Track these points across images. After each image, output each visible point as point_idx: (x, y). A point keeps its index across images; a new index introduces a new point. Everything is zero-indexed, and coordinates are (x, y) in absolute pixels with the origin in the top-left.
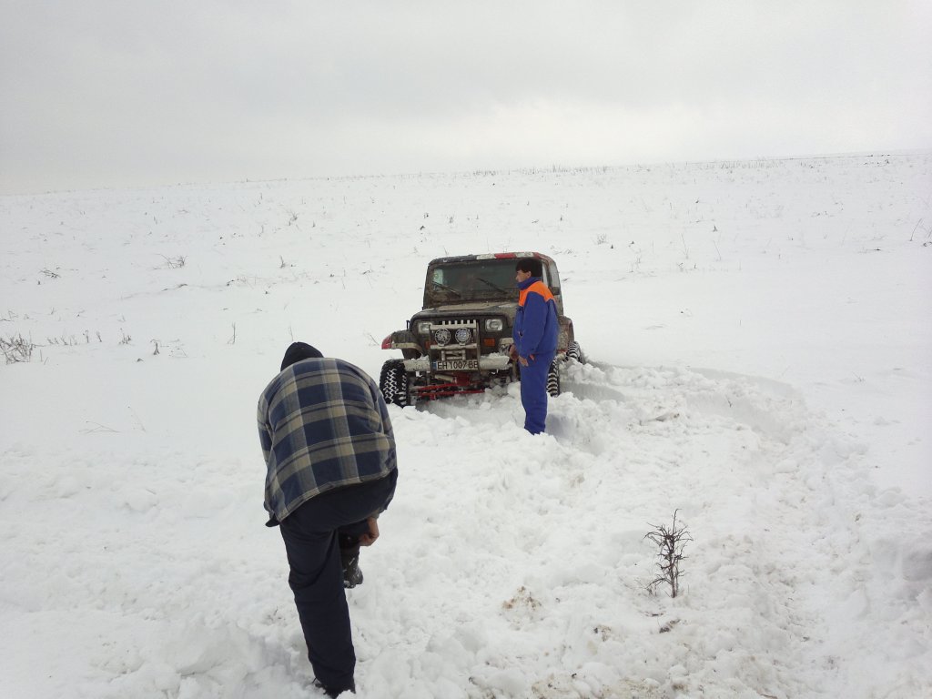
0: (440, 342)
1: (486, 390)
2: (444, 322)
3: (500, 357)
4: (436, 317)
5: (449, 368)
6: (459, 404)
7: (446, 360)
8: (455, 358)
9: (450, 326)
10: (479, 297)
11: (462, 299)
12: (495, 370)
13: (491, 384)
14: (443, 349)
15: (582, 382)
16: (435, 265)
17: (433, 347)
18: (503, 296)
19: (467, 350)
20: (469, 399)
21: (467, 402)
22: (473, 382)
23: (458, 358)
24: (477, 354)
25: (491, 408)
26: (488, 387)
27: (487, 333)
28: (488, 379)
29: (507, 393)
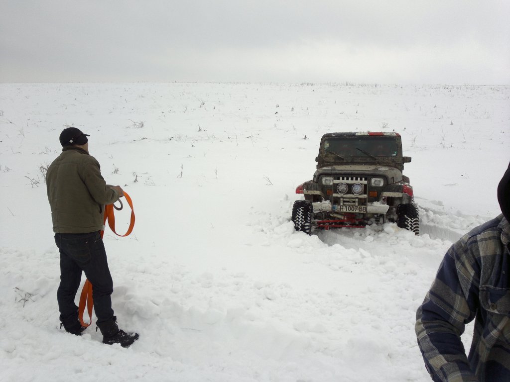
0: (340, 192)
1: (367, 226)
2: (341, 178)
3: (382, 205)
4: (336, 174)
5: (345, 210)
6: (346, 234)
7: (343, 205)
8: (350, 204)
9: (350, 181)
10: (356, 161)
11: (345, 161)
12: (377, 214)
13: (369, 222)
14: (342, 197)
15: (428, 224)
16: (327, 138)
17: (335, 195)
18: (373, 161)
19: (360, 199)
20: (354, 232)
21: (353, 234)
22: (357, 220)
23: (352, 204)
24: (365, 202)
25: (373, 240)
26: (367, 224)
27: (372, 187)
28: (368, 219)
29: (382, 230)
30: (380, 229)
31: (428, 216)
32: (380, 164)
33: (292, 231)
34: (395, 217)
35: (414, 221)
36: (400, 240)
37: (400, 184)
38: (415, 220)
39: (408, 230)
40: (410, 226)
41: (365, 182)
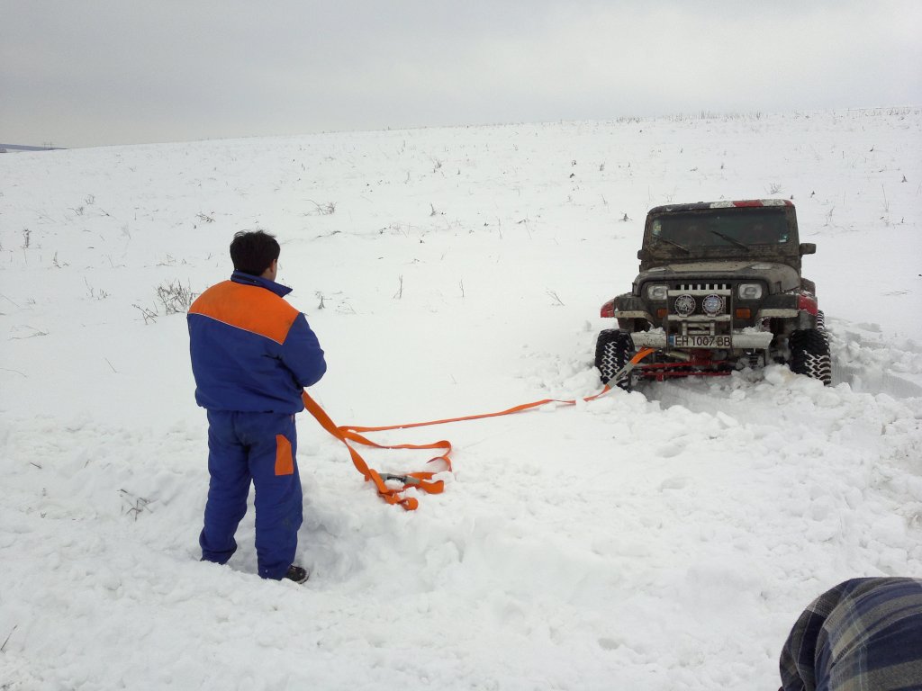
0: (681, 312)
1: (734, 372)
2: (683, 287)
3: (760, 333)
4: (674, 279)
5: (691, 345)
6: (694, 387)
7: (688, 334)
8: (700, 332)
9: (699, 292)
10: (712, 255)
11: (691, 256)
12: (751, 350)
13: (738, 365)
14: (684, 321)
15: (850, 365)
16: (656, 215)
17: (671, 317)
18: (744, 254)
19: (718, 324)
20: (710, 383)
21: (709, 387)
22: (716, 362)
23: (704, 332)
24: (729, 328)
25: (746, 397)
26: (734, 368)
27: (740, 301)
28: (736, 359)
29: (762, 379)
30: (759, 377)
31: (849, 351)
32: (756, 258)
33: (596, 386)
34: (787, 355)
35: (821, 361)
36: (795, 396)
37: (792, 293)
38: (822, 358)
39: (810, 376)
40: (814, 370)
41: (726, 292)
